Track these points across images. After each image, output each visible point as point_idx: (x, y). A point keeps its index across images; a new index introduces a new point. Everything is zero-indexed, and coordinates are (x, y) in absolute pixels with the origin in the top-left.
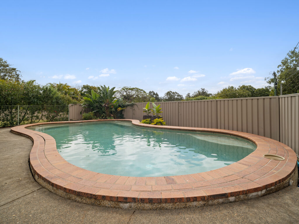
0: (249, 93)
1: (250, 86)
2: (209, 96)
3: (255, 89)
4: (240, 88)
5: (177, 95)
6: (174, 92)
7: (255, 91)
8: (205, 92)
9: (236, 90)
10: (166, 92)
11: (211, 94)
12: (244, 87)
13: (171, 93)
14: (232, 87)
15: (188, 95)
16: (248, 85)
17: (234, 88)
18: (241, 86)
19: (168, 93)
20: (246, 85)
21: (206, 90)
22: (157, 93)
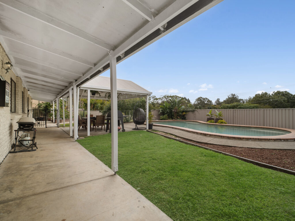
0: (284, 99)
1: (286, 92)
2: (240, 101)
3: (292, 95)
4: (275, 94)
5: (207, 100)
6: (205, 98)
7: (292, 97)
8: (236, 98)
9: (270, 96)
10: (197, 98)
11: (242, 100)
12: (279, 93)
13: (201, 99)
14: (266, 93)
15: (218, 100)
16: (283, 91)
17: (268, 94)
18: (276, 91)
19: (199, 99)
20: (281, 91)
21: (236, 96)
22: (188, 99)
